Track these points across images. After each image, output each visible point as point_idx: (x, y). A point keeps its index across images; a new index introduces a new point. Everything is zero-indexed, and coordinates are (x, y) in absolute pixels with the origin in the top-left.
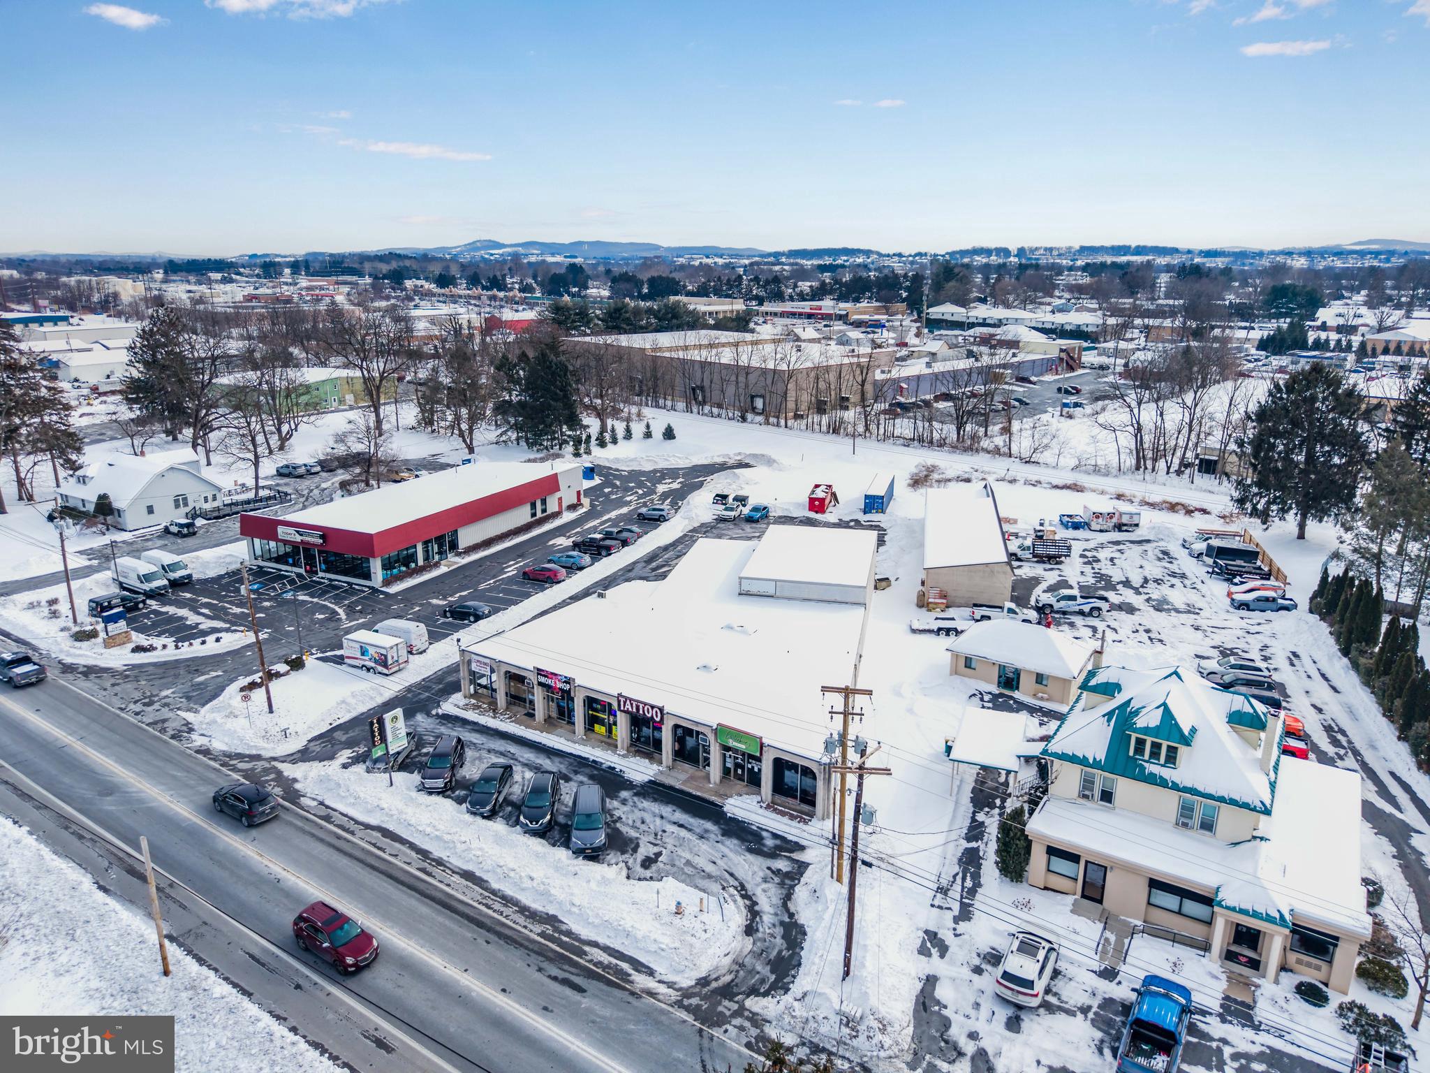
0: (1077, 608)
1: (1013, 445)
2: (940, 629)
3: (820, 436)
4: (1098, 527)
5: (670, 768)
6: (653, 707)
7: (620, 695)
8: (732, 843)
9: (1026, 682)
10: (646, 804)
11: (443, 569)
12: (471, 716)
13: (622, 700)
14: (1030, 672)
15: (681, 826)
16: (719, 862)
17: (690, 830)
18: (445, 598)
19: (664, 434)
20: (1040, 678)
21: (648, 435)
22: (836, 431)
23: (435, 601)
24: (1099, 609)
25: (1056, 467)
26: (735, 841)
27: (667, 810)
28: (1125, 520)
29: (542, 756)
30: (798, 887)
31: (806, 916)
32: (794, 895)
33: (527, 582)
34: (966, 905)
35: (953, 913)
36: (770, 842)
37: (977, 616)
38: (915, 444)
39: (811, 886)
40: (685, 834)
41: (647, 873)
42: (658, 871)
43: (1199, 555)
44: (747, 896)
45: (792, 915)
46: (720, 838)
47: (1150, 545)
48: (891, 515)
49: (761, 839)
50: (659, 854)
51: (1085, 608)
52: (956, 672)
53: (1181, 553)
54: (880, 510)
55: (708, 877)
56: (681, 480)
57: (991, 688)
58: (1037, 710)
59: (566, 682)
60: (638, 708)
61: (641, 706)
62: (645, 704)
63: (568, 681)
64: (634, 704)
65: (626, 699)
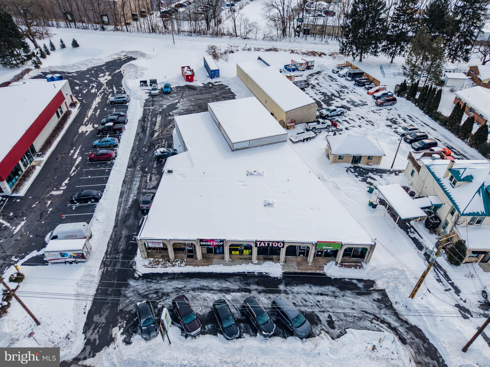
0: (336, 114)
1: (237, 31)
2: (304, 139)
3: (148, 35)
4: (302, 69)
5: (285, 262)
6: (278, 242)
7: (256, 241)
8: (348, 293)
9: (363, 160)
10: (296, 289)
11: (38, 169)
12: (160, 270)
13: (258, 243)
14: (365, 156)
15: (322, 294)
16: (354, 307)
17: (327, 295)
18: (58, 189)
19: (73, 45)
20: (369, 158)
21: (63, 46)
22: (154, 31)
23: (54, 193)
24: (343, 112)
25: (256, 39)
26: (349, 292)
27: (306, 288)
28: (309, 64)
29: (222, 281)
30: (395, 306)
31: (413, 320)
32: (397, 311)
33: (94, 163)
34: (452, 284)
35: (453, 291)
36: (360, 285)
37: (311, 128)
38: (193, 34)
39: (401, 304)
40: (327, 298)
41: (337, 331)
42: (340, 327)
43: (344, 76)
44: (383, 322)
45: (406, 322)
46: (342, 293)
47: (323, 74)
48: (224, 78)
49: (355, 285)
50: (330, 317)
51: (339, 113)
52: (334, 162)
53: (335, 76)
54: (218, 76)
55: (360, 319)
56: (107, 73)
57: (350, 165)
58: (372, 171)
59: (221, 242)
60: (268, 244)
61: (271, 243)
62: (274, 242)
63: (222, 241)
64: (266, 243)
65: (261, 242)
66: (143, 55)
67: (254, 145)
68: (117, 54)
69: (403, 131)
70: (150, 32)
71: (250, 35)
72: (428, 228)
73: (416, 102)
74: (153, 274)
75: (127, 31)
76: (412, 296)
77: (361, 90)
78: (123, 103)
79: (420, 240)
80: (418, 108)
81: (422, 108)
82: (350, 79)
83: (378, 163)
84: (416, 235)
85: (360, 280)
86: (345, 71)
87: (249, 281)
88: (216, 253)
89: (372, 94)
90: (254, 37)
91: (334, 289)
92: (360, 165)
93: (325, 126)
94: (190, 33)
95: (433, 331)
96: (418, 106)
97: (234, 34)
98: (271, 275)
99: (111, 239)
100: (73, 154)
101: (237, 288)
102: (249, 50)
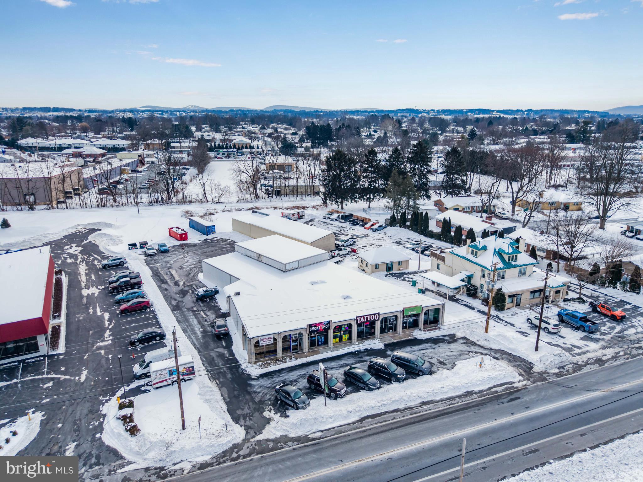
0: (349, 244)
3: (98, 209)
5: (380, 338)
6: (374, 314)
7: (357, 317)
8: (441, 344)
9: (395, 267)
11: (63, 329)
12: (273, 368)
13: (359, 318)
14: (396, 262)
15: (423, 350)
16: (451, 350)
17: (427, 349)
19: (2, 225)
20: (399, 263)
23: (101, 344)
24: (354, 242)
28: (301, 214)
30: (477, 343)
31: (495, 347)
32: (482, 345)
33: (129, 314)
34: (506, 322)
35: (509, 325)
36: (446, 338)
37: (336, 255)
38: (156, 204)
39: (482, 340)
40: (428, 351)
41: (449, 366)
42: (450, 363)
43: (336, 220)
44: (476, 352)
45: (491, 349)
46: (437, 345)
47: (316, 220)
48: (221, 233)
49: (443, 339)
50: (438, 360)
51: (352, 243)
52: (373, 272)
53: (328, 221)
54: (214, 232)
55: (460, 355)
56: (74, 245)
57: (386, 273)
58: (406, 274)
59: (327, 324)
60: (367, 318)
61: (369, 317)
62: (371, 315)
63: (329, 323)
64: (365, 317)
65: (361, 317)
66: (109, 225)
67: (302, 265)
68: (72, 228)
69: (412, 246)
70: (98, 206)
71: (221, 200)
72: (470, 296)
73: (408, 227)
74: (269, 372)
75: (67, 208)
76: (486, 331)
77: (358, 227)
78: (119, 265)
79: (470, 305)
80: (412, 232)
81: (416, 231)
82: (343, 221)
83: (407, 268)
84: (464, 303)
85: (445, 336)
86: (335, 216)
87: (360, 356)
88: (318, 345)
89: (369, 228)
90: (227, 201)
91: (429, 344)
92: (393, 272)
93: (346, 252)
94: (150, 204)
95: (511, 346)
96: (412, 230)
97: (204, 200)
98: (375, 348)
99: (203, 361)
100: (95, 312)
101: (354, 362)
102: (229, 211)
